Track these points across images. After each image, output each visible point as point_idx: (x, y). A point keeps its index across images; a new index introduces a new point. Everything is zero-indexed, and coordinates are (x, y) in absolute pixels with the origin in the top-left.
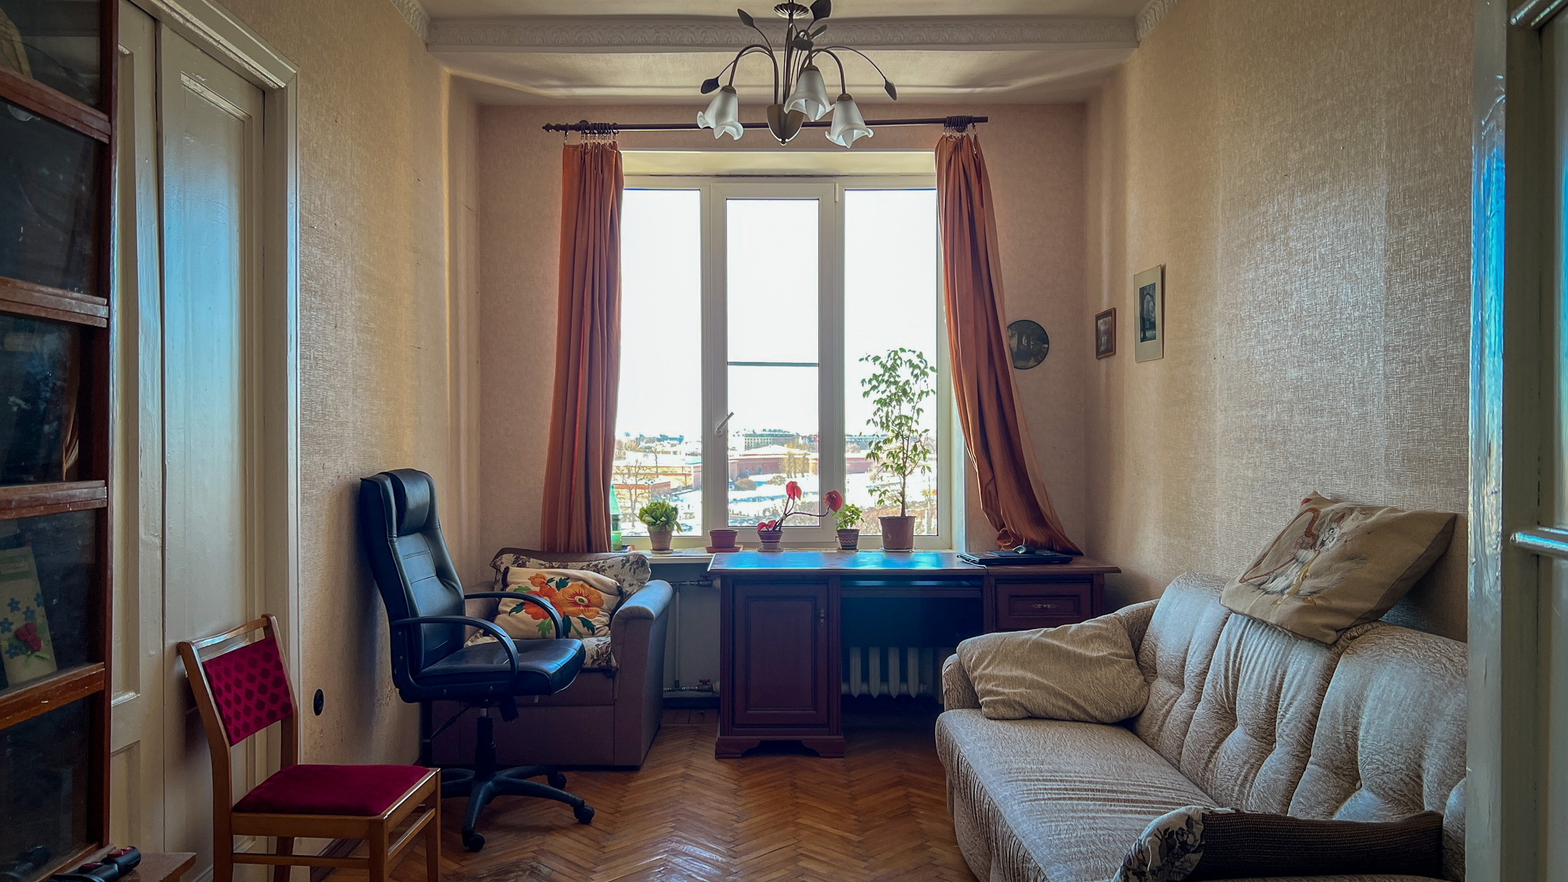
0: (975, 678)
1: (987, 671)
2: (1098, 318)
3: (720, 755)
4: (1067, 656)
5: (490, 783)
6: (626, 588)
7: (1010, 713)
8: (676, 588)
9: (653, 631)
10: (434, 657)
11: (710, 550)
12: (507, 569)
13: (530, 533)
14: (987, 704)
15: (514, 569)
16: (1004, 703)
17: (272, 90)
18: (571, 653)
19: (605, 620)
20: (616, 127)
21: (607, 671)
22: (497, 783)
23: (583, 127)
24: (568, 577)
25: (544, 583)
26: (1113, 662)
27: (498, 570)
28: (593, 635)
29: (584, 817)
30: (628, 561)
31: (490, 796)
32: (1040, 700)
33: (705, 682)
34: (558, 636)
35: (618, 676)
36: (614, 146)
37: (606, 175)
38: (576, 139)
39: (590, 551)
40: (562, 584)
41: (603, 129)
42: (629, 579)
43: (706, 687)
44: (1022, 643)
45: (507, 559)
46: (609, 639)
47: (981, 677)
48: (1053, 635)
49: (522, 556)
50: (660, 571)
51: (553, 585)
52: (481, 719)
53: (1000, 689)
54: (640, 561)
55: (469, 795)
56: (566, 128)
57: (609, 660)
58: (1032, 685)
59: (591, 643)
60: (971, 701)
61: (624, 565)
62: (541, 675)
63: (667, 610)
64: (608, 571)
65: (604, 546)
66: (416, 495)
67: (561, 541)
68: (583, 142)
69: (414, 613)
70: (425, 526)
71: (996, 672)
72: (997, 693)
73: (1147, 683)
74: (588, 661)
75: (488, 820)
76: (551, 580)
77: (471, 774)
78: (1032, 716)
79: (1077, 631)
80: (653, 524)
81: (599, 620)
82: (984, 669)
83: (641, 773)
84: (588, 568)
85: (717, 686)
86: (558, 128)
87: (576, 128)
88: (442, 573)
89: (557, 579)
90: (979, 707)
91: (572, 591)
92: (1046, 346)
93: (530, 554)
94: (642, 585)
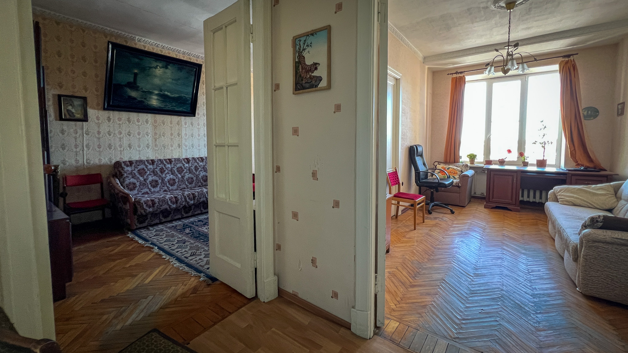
0: (558, 195)
1: (562, 194)
2: (618, 105)
3: (485, 207)
4: (590, 192)
5: (433, 203)
6: (463, 171)
7: (568, 204)
8: (476, 172)
9: (469, 180)
10: (423, 179)
11: (485, 164)
12: (436, 165)
13: (442, 158)
14: (561, 201)
15: (438, 165)
16: (566, 201)
17: (398, 79)
18: (451, 181)
19: (458, 177)
20: (465, 72)
21: (458, 187)
22: (435, 204)
23: (457, 73)
24: (450, 167)
25: (444, 169)
26: (606, 195)
27: (434, 165)
28: (455, 179)
29: (453, 213)
30: (464, 165)
31: (433, 206)
32: (578, 202)
33: (482, 193)
34: (448, 178)
35: (461, 188)
36: (464, 76)
37: (462, 83)
38: (455, 76)
39: (455, 162)
40: (448, 169)
41: (461, 73)
42: (464, 169)
43: (483, 194)
44: (574, 189)
45: (436, 163)
46: (459, 180)
47: (560, 195)
48: (586, 187)
49: (439, 163)
50: (471, 168)
51: (446, 169)
52: (431, 192)
53: (565, 198)
54: (467, 166)
55: (429, 205)
56: (452, 74)
57: (459, 184)
58: (576, 198)
59: (455, 181)
60: (556, 200)
61: (463, 166)
62: (444, 184)
63: (472, 176)
64: (459, 167)
65: (458, 162)
66: (420, 149)
67: (448, 161)
68: (456, 76)
69: (419, 171)
70: (421, 155)
71: (565, 194)
72: (564, 199)
73: (618, 201)
74: (454, 184)
75: (432, 210)
76: (446, 168)
77: (429, 202)
78: (575, 205)
79: (594, 187)
80: (470, 158)
81: (457, 177)
82: (562, 193)
83: (465, 208)
84: (454, 166)
85: (485, 195)
86: (450, 74)
87: (455, 73)
88: (424, 164)
89: (447, 168)
90: (558, 202)
91: (451, 170)
92: (598, 113)
93: (441, 163)
94: (467, 170)
